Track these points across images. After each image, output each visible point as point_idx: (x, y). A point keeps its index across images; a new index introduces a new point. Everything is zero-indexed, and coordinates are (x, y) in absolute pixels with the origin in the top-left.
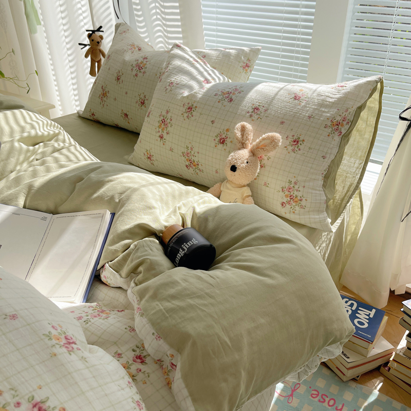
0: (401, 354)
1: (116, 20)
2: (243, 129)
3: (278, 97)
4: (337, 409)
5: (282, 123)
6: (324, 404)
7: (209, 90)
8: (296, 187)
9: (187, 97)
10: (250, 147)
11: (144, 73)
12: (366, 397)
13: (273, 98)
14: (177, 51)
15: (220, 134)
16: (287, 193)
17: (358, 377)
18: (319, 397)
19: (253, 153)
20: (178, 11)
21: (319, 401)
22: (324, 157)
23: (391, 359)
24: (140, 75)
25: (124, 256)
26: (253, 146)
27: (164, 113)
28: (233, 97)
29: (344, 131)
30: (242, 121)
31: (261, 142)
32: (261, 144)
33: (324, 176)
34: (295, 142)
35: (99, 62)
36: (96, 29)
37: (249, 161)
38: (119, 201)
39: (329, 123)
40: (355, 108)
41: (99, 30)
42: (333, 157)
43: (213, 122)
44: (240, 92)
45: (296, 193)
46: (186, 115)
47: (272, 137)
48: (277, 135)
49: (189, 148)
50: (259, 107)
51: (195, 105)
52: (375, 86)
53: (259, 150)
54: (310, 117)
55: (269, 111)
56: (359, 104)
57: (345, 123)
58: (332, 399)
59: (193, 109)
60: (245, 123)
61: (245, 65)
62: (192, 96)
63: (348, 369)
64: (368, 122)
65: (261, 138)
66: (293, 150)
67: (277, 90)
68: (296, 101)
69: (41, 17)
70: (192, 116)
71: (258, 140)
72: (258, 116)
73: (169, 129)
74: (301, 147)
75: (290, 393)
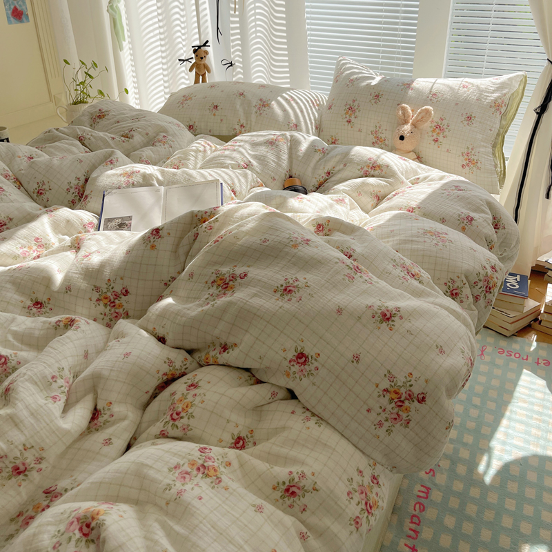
10: (410, 121)
17: (517, 332)
19: (415, 126)
23: (542, 311)
35: (204, 76)
36: (202, 44)
37: (413, 132)
41: (205, 44)
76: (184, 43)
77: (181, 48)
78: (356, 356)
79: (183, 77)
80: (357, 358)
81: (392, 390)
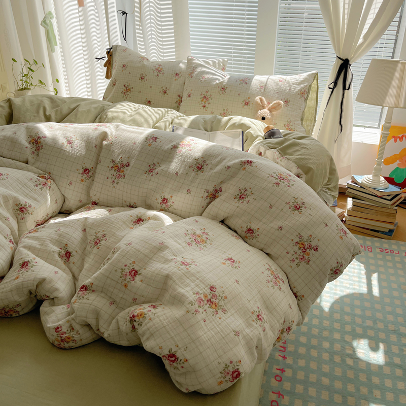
0: (351, 210)
2: (261, 99)
7: (231, 79)
8: (291, 124)
10: (267, 108)
11: (163, 74)
15: (245, 100)
16: (287, 127)
19: (270, 111)
22: (300, 109)
23: (346, 215)
24: (160, 75)
26: (269, 108)
27: (204, 93)
28: (247, 82)
29: (305, 97)
31: (273, 105)
34: (286, 102)
39: (300, 93)
40: (308, 86)
42: (303, 110)
43: (239, 94)
45: (292, 127)
46: (221, 92)
48: (281, 102)
49: (226, 110)
54: (290, 90)
57: (305, 93)
59: (225, 89)
62: (222, 83)
65: (273, 103)
66: (286, 106)
70: (225, 92)
71: (271, 104)
73: (210, 101)
74: (289, 104)
76: (99, 48)
77: (97, 51)
79: (99, 71)
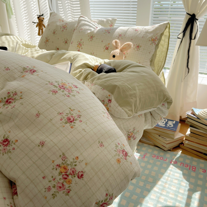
0: (188, 136)
1: (50, 11)
2: (116, 42)
3: (129, 30)
4: (164, 160)
5: (132, 40)
6: (158, 159)
7: (99, 30)
9: (90, 33)
10: (119, 49)
11: (66, 29)
12: (176, 155)
13: (127, 31)
14: (82, 18)
15: (106, 46)
17: (171, 149)
18: (156, 157)
19: (121, 51)
20: (79, 5)
21: (156, 158)
22: (150, 53)
23: (184, 139)
24: (65, 30)
25: (80, 74)
26: (121, 48)
27: (80, 41)
28: (110, 32)
29: (156, 43)
30: (115, 39)
31: (124, 46)
32: (124, 47)
33: (150, 61)
34: (137, 47)
36: (41, 15)
37: (120, 53)
38: (73, 59)
39: (151, 39)
40: (160, 34)
41: (42, 15)
42: (153, 53)
43: (102, 41)
44: (112, 30)
46: (90, 40)
47: (129, 44)
48: (131, 43)
49: (92, 53)
50: (122, 35)
51: (94, 36)
52: (167, 25)
53: (124, 49)
54: (143, 37)
55: (126, 36)
56: (161, 32)
57: (156, 40)
58: (162, 157)
59: (93, 37)
60: (116, 40)
61: (111, 25)
62: (92, 32)
63: (167, 144)
64: (165, 41)
65: (124, 44)
66: (137, 50)
67: (128, 28)
68: (136, 32)
69: (13, 11)
70: (93, 40)
71: (123, 45)
72: (121, 38)
73: (82, 47)
74: (140, 49)
75: (143, 156)
78: (42, 142)
80: (42, 144)
81: (63, 166)
